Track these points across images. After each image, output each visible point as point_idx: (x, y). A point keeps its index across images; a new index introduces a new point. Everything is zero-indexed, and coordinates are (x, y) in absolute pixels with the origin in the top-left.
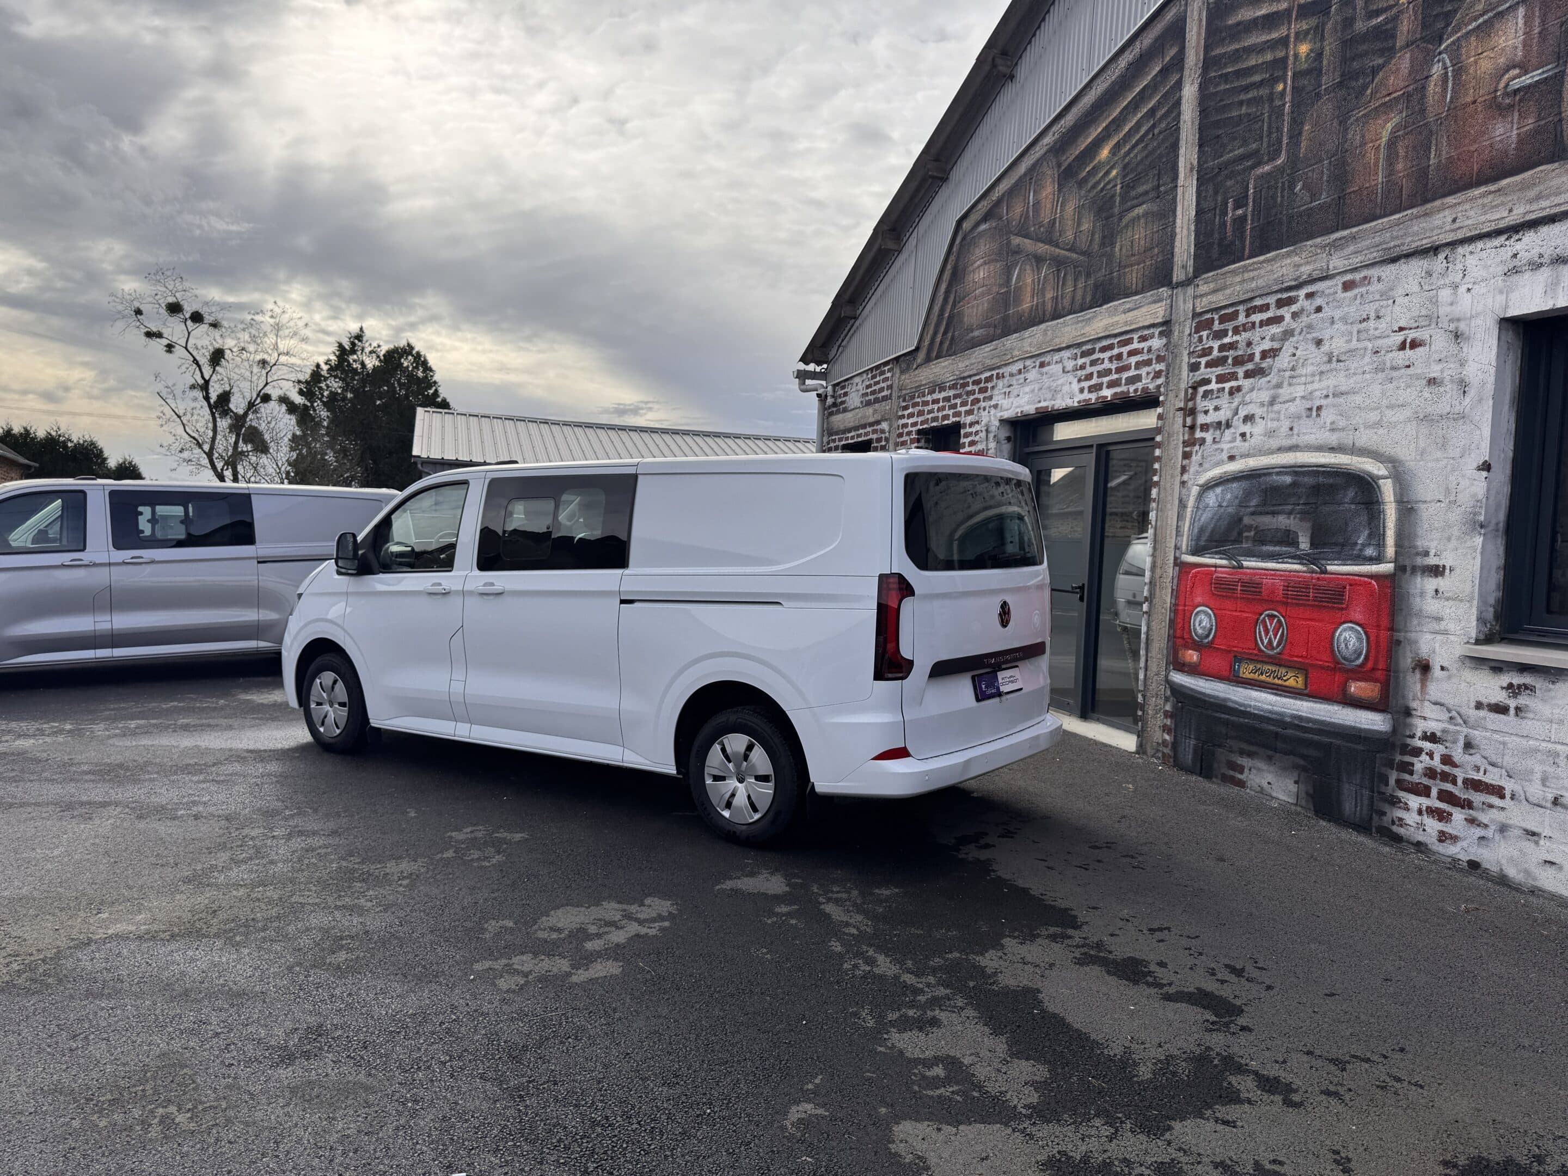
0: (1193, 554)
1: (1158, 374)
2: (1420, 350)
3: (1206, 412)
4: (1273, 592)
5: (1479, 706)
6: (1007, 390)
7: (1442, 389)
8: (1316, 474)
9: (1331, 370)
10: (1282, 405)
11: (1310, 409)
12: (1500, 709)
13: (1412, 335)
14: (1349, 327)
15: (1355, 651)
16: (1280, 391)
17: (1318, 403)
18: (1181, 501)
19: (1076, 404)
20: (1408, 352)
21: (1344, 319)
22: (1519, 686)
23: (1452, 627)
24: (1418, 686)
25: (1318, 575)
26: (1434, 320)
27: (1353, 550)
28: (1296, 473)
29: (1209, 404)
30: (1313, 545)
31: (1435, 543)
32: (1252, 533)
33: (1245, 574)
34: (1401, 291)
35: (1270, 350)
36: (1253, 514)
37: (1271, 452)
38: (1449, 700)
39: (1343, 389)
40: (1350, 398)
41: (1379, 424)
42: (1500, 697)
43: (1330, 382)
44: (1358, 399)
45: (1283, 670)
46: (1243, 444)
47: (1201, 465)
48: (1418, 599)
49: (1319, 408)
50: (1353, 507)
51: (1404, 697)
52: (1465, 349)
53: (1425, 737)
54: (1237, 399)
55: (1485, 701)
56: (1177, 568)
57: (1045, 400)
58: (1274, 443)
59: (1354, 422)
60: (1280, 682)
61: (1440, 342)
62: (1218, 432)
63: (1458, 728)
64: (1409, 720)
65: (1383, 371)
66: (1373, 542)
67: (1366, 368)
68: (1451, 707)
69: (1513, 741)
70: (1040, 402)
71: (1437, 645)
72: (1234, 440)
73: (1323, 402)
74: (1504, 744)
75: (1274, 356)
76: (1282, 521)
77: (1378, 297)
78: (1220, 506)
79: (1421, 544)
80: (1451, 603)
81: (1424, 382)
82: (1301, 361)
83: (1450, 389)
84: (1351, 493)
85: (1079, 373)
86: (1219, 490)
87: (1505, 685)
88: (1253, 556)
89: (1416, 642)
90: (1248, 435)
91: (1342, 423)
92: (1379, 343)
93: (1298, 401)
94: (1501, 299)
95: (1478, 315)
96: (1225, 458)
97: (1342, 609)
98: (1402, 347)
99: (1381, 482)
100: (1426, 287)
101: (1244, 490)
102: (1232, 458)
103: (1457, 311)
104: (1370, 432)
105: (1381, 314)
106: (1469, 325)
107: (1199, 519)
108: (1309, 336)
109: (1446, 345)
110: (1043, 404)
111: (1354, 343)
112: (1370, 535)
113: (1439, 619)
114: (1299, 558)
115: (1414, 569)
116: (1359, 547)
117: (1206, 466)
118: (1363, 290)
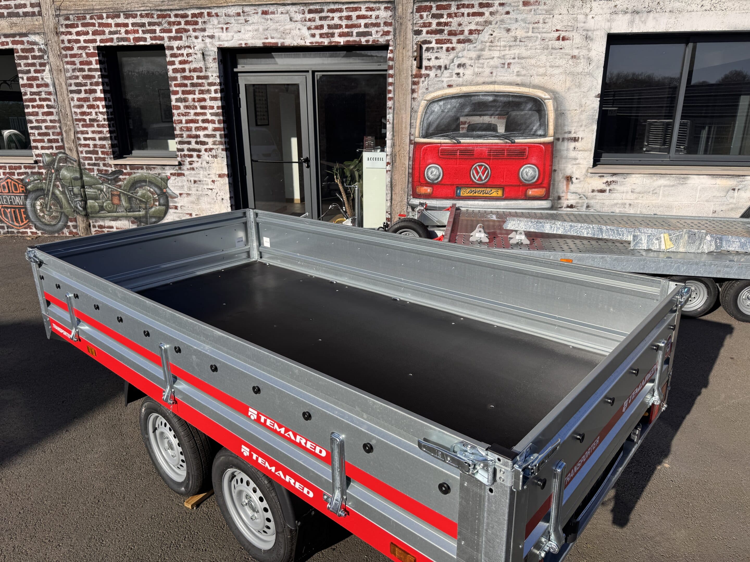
0: (424, 138)
1: (387, 33)
2: (566, 42)
3: (429, 60)
4: (481, 154)
5: (593, 191)
6: (225, 27)
7: (578, 61)
8: (508, 96)
9: (517, 46)
10: (485, 60)
11: (504, 64)
12: (602, 191)
13: (563, 34)
14: (527, 25)
15: (532, 177)
16: (483, 53)
17: (509, 61)
18: (412, 109)
19: (308, 44)
20: (561, 42)
21: (524, 21)
22: (611, 182)
23: (581, 161)
24: (565, 187)
25: (510, 144)
26: (575, 28)
27: (531, 132)
28: (496, 96)
29: (432, 55)
30: (506, 130)
31: (574, 128)
32: (467, 126)
33: (462, 146)
34: (556, 12)
35: (475, 30)
36: (467, 115)
37: (477, 84)
38: (580, 191)
39: (524, 55)
40: (528, 60)
41: (545, 75)
42: (603, 187)
43: (516, 51)
44: (533, 61)
45: (489, 190)
46: (458, 79)
47: (427, 89)
48: (565, 152)
49: (509, 64)
50: (530, 112)
51: (557, 192)
52: (591, 45)
53: (568, 207)
54: (452, 54)
55: (596, 189)
56: (412, 146)
57: (272, 38)
58: (481, 80)
59: (531, 72)
60: (487, 195)
61: (577, 38)
62: (439, 71)
63: (583, 201)
64: (559, 201)
65: (547, 49)
66: (542, 128)
67: (537, 47)
68: (580, 193)
69: (607, 202)
70: (267, 38)
71: (574, 170)
72: (451, 76)
73: (511, 61)
74: (603, 203)
75: (479, 34)
76: (486, 119)
77: (544, 12)
78: (443, 111)
79: (567, 129)
80: (581, 152)
81: (570, 57)
82: (497, 39)
83: (583, 62)
84: (529, 106)
85: (309, 24)
86: (441, 103)
87: (605, 182)
88: (468, 137)
89: (564, 169)
90: (461, 75)
91: (523, 72)
92: (544, 35)
93: (495, 59)
94: (608, 24)
95: (598, 29)
96: (445, 85)
97: (524, 159)
98: (558, 39)
99: (546, 101)
100: (571, 12)
101: (460, 104)
102: (450, 86)
103: (587, 26)
104: (540, 78)
105: (546, 21)
106: (593, 33)
107: (428, 119)
108: (502, 26)
109: (581, 41)
110: (270, 40)
111: (530, 34)
112: (540, 125)
113: (576, 159)
114: (498, 137)
115: (563, 139)
116: (533, 130)
117: (430, 89)
118: (535, 7)
